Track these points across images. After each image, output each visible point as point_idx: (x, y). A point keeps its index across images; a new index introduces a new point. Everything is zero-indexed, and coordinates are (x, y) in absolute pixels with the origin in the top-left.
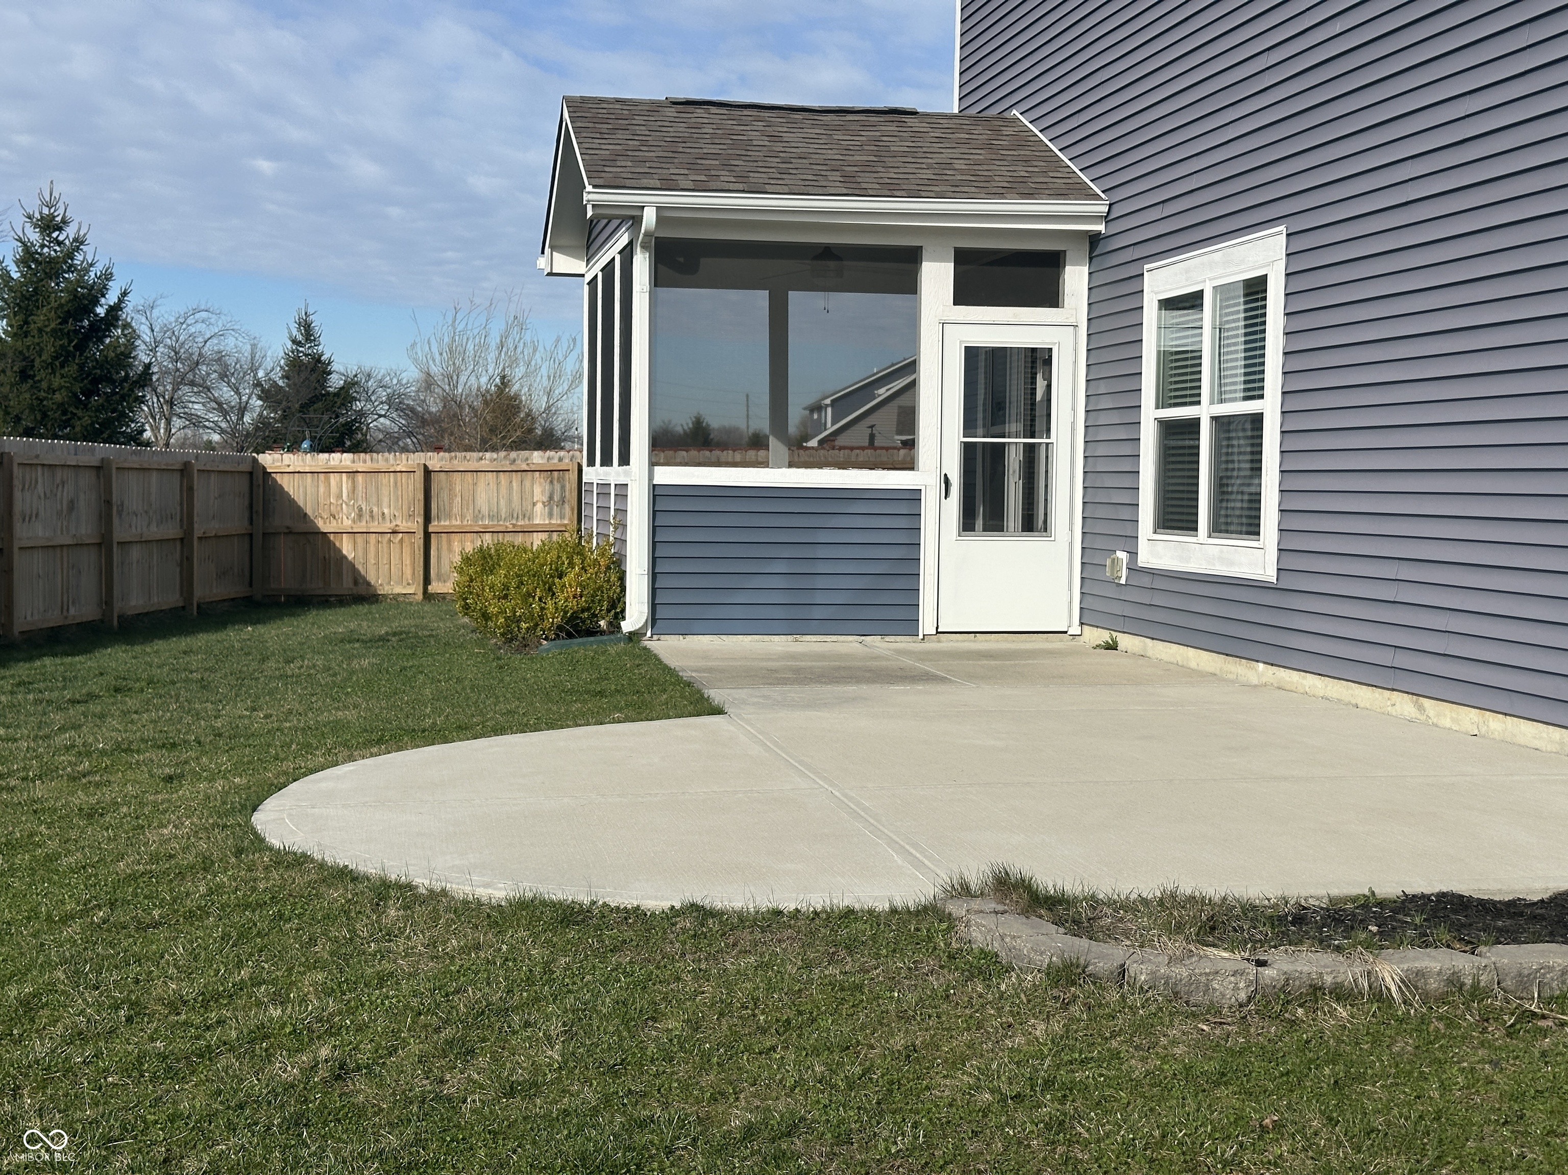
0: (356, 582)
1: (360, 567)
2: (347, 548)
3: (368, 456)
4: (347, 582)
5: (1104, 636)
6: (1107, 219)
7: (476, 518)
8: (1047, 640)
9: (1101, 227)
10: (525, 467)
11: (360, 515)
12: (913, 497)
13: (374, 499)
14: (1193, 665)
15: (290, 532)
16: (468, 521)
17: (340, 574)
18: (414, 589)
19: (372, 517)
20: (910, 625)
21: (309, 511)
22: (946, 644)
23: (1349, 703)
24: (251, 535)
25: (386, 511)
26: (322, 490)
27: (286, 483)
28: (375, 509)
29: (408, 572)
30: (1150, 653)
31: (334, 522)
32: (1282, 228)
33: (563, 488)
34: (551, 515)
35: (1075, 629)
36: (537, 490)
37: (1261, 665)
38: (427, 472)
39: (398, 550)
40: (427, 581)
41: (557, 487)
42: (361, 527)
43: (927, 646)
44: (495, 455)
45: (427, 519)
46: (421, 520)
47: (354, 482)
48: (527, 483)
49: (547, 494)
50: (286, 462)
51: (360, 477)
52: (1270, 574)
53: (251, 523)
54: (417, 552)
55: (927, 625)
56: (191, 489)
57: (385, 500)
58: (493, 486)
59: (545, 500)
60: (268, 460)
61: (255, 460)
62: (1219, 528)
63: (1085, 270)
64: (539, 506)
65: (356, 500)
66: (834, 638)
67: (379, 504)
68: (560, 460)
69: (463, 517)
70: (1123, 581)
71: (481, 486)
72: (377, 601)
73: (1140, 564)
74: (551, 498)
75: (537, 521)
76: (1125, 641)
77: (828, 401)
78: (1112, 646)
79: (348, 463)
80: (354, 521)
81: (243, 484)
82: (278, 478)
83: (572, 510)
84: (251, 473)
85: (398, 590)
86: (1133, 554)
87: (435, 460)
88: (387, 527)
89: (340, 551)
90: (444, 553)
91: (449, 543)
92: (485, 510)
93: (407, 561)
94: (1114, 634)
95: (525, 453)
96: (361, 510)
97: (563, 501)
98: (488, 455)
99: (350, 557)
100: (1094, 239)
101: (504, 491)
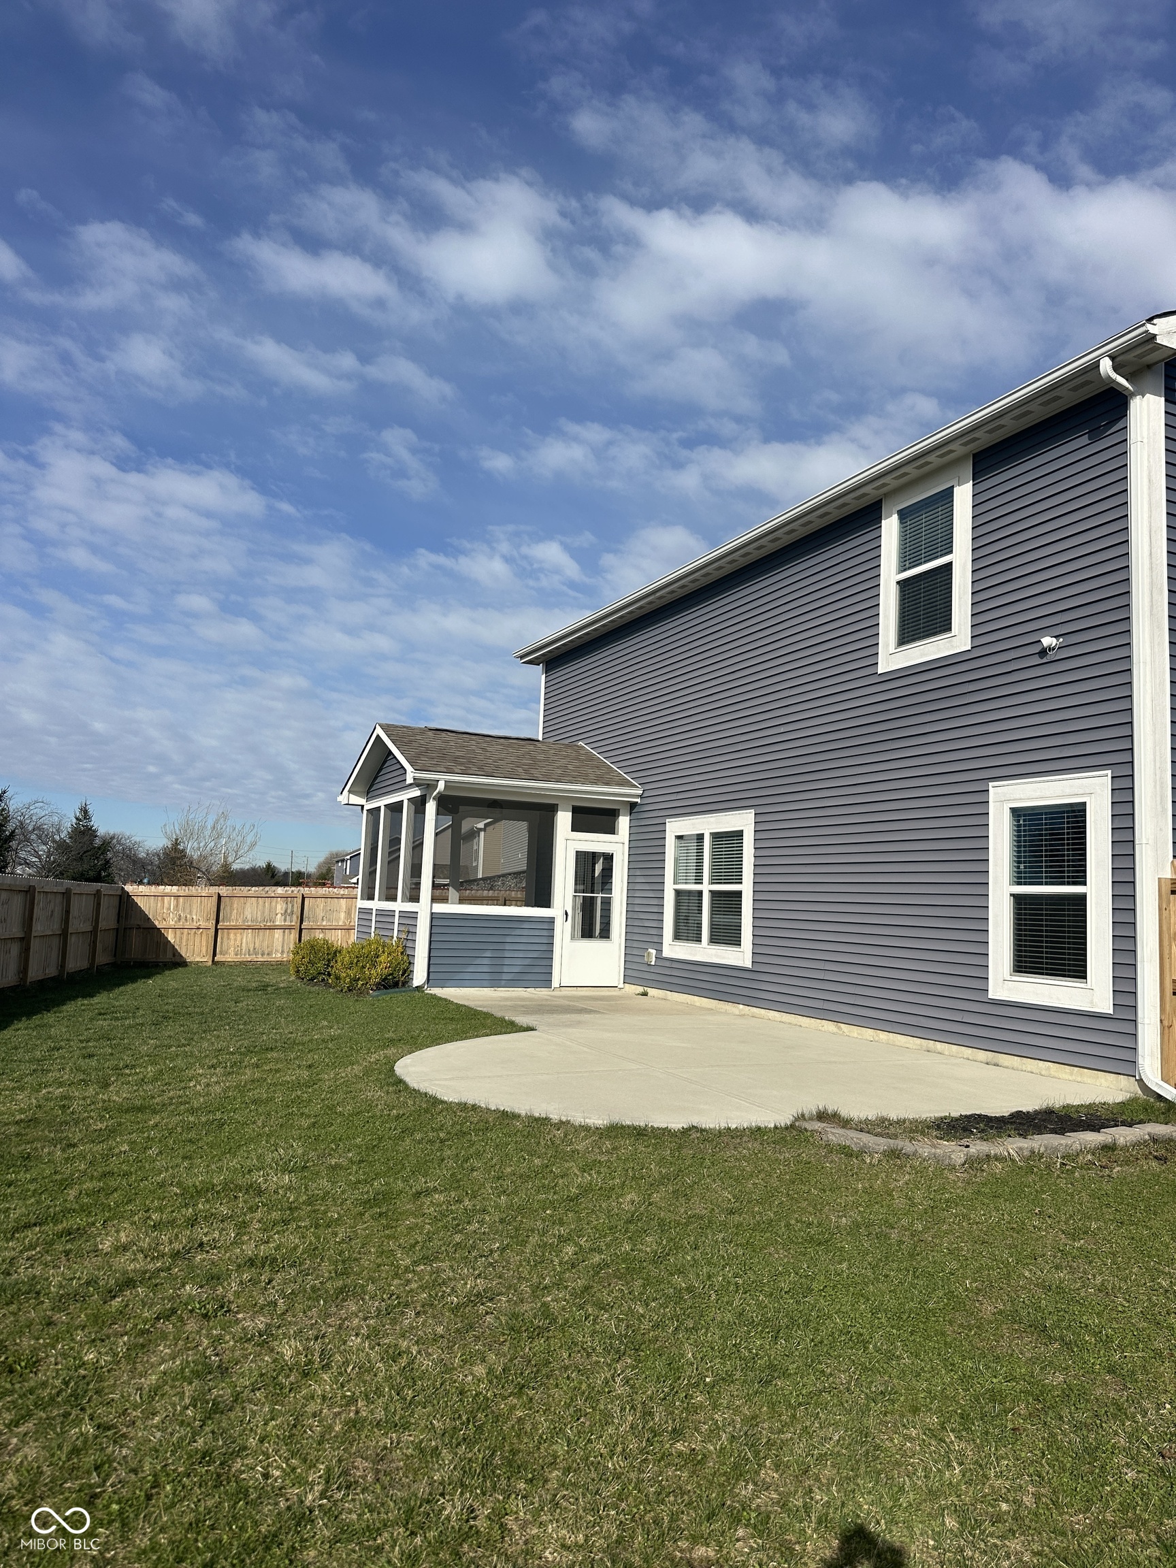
0: (174, 955)
1: (177, 947)
2: (170, 937)
3: (187, 888)
4: (169, 955)
5: (640, 989)
6: (641, 796)
7: (244, 921)
8: (608, 991)
9: (638, 800)
10: (273, 895)
11: (179, 919)
12: (551, 921)
13: (188, 911)
14: (698, 1004)
15: (139, 928)
16: (240, 923)
17: (165, 951)
18: (207, 959)
19: (186, 920)
20: (547, 983)
21: (151, 917)
22: (565, 992)
23: (796, 1025)
24: (117, 929)
25: (194, 917)
26: (159, 905)
27: (138, 900)
28: (188, 916)
29: (204, 949)
30: (669, 998)
31: (165, 923)
32: (753, 811)
33: (293, 906)
34: (285, 920)
35: (621, 985)
36: (279, 907)
37: (741, 1006)
38: (219, 897)
39: (199, 938)
40: (214, 954)
41: (290, 905)
42: (180, 925)
43: (556, 993)
44: (257, 889)
45: (217, 922)
46: (214, 922)
47: (177, 902)
48: (274, 904)
49: (284, 909)
50: (140, 890)
51: (181, 899)
52: (748, 964)
53: (118, 922)
54: (210, 939)
55: (555, 984)
56: (99, 904)
57: (195, 911)
58: (255, 904)
59: (283, 912)
60: (129, 888)
61: (123, 888)
62: (714, 940)
63: (628, 818)
64: (279, 915)
65: (178, 911)
66: (513, 989)
67: (190, 913)
68: (292, 891)
69: (237, 920)
70: (653, 963)
71: (248, 904)
72: (186, 965)
73: (664, 956)
74: (286, 911)
75: (277, 923)
76: (651, 992)
77: (348, 857)
78: (645, 994)
79: (175, 891)
80: (176, 922)
81: (116, 901)
82: (135, 898)
83: (297, 918)
84: (120, 896)
85: (198, 959)
86: (660, 951)
87: (224, 890)
88: (195, 925)
89: (167, 938)
90: (225, 939)
91: (228, 934)
92: (249, 917)
93: (204, 943)
94: (646, 988)
95: (274, 888)
96: (180, 916)
97: (292, 912)
98: (253, 888)
99: (172, 941)
100: (633, 805)
101: (260, 907)
